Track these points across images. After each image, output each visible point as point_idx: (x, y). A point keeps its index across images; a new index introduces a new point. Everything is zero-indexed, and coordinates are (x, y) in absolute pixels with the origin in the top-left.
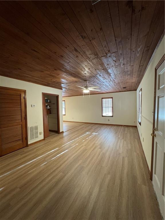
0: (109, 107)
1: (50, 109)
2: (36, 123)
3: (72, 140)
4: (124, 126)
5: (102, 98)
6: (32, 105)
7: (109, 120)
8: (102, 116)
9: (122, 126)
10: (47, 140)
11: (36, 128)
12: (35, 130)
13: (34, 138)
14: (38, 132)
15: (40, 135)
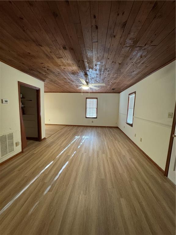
0: (93, 108)
1: (24, 107)
2: (11, 129)
3: (64, 148)
4: (107, 127)
5: (87, 98)
6: (2, 100)
7: (93, 122)
8: (86, 118)
9: (105, 127)
10: (27, 152)
11: (11, 136)
12: (8, 140)
13: (7, 153)
14: (13, 143)
15: (16, 146)
